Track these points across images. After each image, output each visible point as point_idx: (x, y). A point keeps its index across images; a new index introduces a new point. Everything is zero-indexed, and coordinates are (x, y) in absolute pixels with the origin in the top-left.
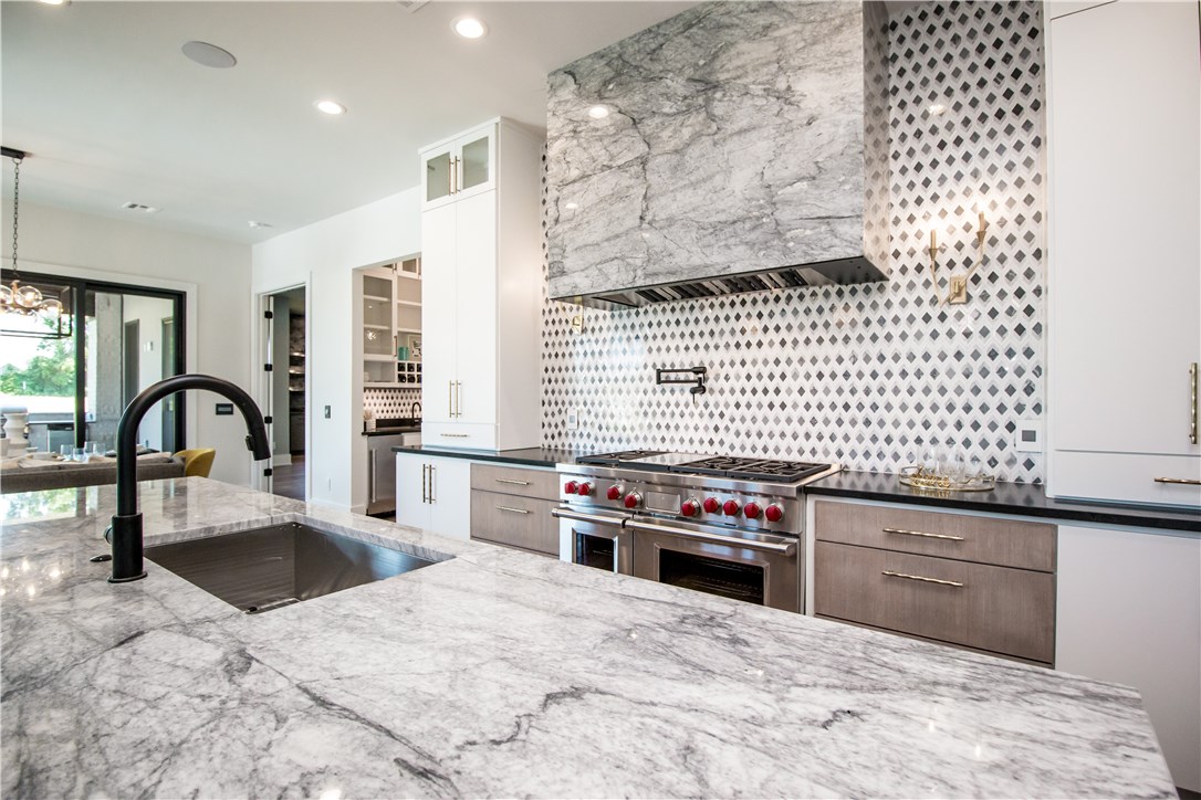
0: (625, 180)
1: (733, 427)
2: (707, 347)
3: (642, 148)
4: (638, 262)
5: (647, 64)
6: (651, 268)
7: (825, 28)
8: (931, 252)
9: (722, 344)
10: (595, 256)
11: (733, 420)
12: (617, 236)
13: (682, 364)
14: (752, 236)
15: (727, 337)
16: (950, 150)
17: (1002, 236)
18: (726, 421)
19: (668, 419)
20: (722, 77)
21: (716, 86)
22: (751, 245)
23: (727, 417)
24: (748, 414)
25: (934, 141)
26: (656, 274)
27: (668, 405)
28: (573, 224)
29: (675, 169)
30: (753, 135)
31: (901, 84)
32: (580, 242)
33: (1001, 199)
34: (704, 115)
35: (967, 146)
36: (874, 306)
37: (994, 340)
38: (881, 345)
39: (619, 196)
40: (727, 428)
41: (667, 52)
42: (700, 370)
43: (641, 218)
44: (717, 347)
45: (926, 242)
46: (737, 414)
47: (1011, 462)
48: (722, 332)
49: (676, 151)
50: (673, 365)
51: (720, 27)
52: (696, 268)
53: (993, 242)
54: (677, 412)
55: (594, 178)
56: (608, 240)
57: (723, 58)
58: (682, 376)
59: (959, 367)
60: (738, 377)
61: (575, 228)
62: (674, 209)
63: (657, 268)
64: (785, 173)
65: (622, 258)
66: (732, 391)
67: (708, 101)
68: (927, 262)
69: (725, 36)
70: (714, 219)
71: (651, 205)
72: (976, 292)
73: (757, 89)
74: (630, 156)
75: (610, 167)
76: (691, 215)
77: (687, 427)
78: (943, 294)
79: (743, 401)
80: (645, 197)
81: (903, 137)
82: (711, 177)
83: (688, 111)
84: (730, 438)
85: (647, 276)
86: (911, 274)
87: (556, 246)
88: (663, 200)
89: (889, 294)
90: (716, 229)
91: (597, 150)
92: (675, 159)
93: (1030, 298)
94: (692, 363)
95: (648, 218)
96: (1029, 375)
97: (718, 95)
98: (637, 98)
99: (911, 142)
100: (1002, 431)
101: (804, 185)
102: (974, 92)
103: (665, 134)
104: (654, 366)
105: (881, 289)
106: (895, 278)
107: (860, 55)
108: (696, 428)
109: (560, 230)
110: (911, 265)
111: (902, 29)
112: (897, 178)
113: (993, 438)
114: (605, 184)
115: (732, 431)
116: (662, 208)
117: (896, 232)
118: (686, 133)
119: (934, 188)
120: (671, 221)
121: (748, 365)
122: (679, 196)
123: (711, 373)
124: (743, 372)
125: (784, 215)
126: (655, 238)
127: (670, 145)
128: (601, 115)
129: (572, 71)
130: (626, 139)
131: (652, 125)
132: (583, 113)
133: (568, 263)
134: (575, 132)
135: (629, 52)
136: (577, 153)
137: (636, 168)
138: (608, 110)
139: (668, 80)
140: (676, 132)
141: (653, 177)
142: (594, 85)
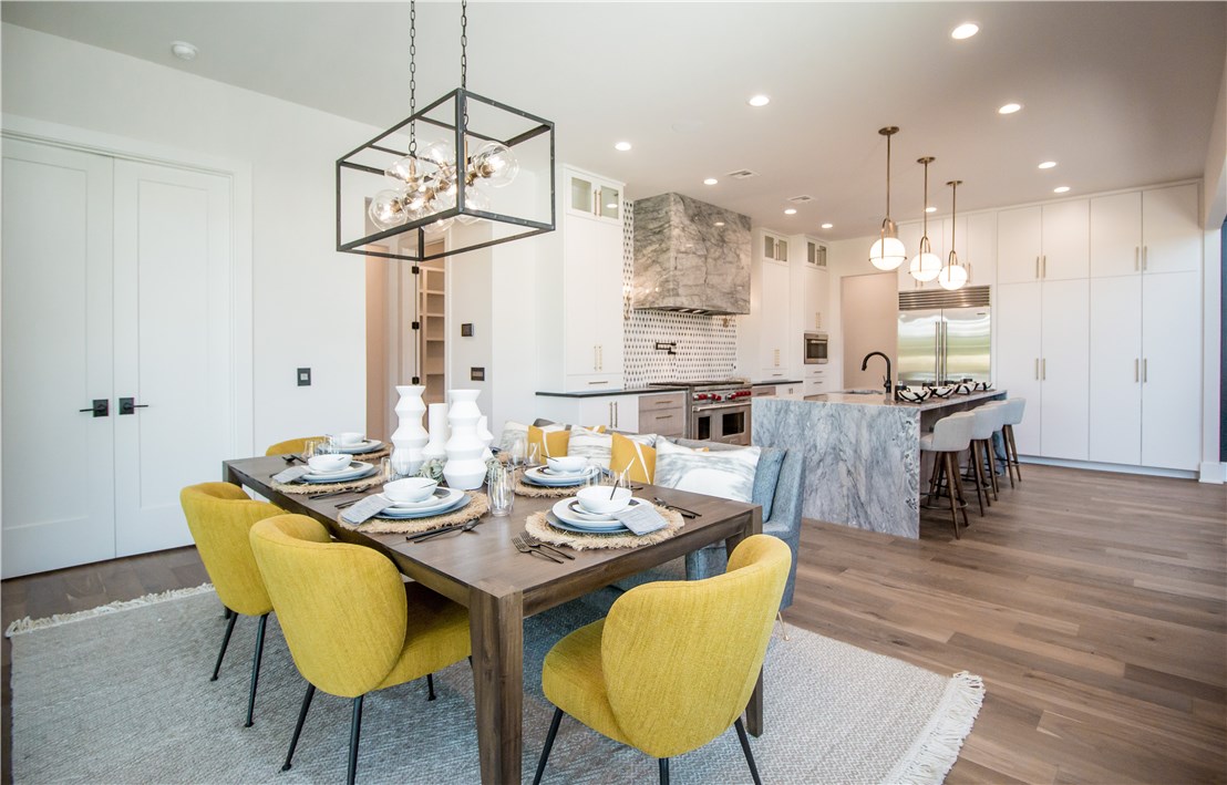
0: (700, 262)
1: (678, 369)
2: (677, 334)
3: (706, 252)
4: (704, 300)
5: (707, 218)
6: (707, 303)
7: (745, 241)
9: (683, 333)
10: (691, 291)
11: (678, 366)
12: (698, 285)
13: (670, 341)
14: (731, 300)
15: (684, 331)
18: (676, 367)
19: (657, 367)
22: (731, 303)
23: (676, 365)
24: (682, 364)
26: (709, 306)
27: (657, 360)
28: (683, 273)
30: (732, 265)
32: (685, 282)
34: (722, 250)
40: (676, 370)
41: (713, 217)
42: (675, 344)
43: (705, 281)
44: (681, 334)
46: (679, 364)
48: (675, 327)
49: (715, 259)
55: (690, 256)
56: (695, 285)
57: (727, 232)
58: (669, 346)
61: (683, 275)
62: (714, 281)
63: (709, 303)
64: (738, 282)
65: (699, 296)
66: (678, 354)
67: (723, 246)
70: (724, 290)
71: (708, 277)
74: (702, 253)
75: (696, 254)
76: (718, 286)
77: (664, 370)
80: (706, 272)
82: (723, 274)
83: (718, 245)
84: (677, 374)
85: (706, 306)
88: (711, 277)
91: (691, 242)
92: (715, 262)
94: (673, 341)
95: (707, 282)
97: (725, 245)
103: (712, 250)
104: (656, 341)
108: (667, 370)
109: (677, 273)
114: (695, 261)
120: (713, 286)
121: (683, 342)
122: (716, 277)
125: (738, 296)
126: (709, 291)
127: (713, 256)
128: (693, 228)
129: (683, 199)
130: (701, 246)
131: (708, 244)
132: (687, 222)
133: (681, 291)
134: (684, 229)
135: (702, 208)
136: (685, 239)
137: (703, 259)
138: (695, 228)
139: (713, 229)
140: (715, 252)
141: (708, 267)
142: (691, 212)
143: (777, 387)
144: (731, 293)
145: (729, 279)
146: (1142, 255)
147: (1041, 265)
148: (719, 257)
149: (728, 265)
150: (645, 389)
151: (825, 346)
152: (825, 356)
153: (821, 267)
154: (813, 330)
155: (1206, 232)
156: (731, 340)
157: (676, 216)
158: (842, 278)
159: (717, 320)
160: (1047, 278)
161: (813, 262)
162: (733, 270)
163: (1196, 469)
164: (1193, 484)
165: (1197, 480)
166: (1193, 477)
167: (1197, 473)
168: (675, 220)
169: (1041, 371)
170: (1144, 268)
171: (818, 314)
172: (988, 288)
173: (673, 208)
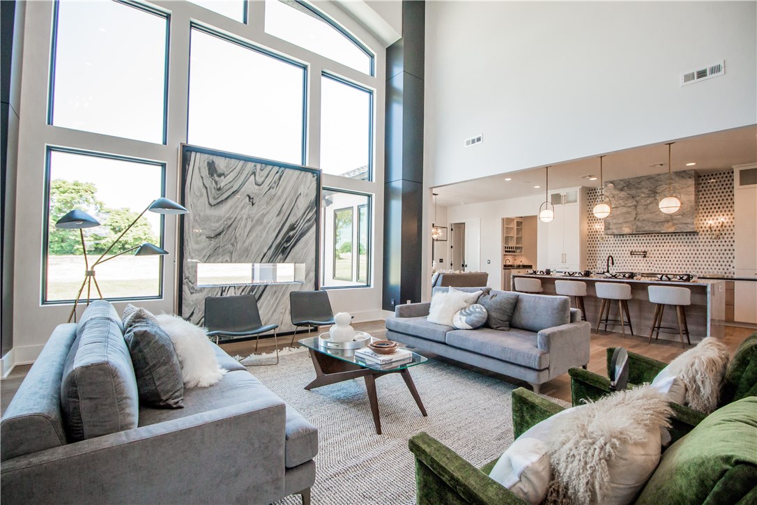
3: (635, 203)
4: (634, 228)
5: (637, 185)
6: (638, 230)
7: (685, 186)
8: (710, 228)
12: (628, 222)
16: (715, 206)
17: (727, 225)
20: (659, 191)
21: (657, 193)
22: (666, 227)
23: (653, 263)
25: (711, 203)
28: (613, 218)
29: (645, 209)
31: (703, 190)
32: (615, 222)
33: (727, 218)
34: (653, 199)
35: (719, 205)
36: (696, 238)
37: (726, 247)
38: (698, 247)
39: (628, 213)
41: (643, 183)
45: (709, 225)
47: (730, 273)
50: (635, 251)
51: (658, 181)
52: (651, 231)
53: (725, 226)
54: (637, 262)
55: (620, 208)
56: (624, 222)
57: (659, 187)
58: (639, 253)
59: (717, 253)
62: (645, 217)
63: (640, 230)
65: (629, 227)
66: (654, 257)
67: (655, 196)
68: (709, 230)
69: (660, 183)
70: (656, 220)
71: (638, 216)
72: (721, 237)
74: (632, 205)
75: (625, 206)
77: (640, 266)
78: (714, 237)
79: (657, 259)
81: (703, 202)
83: (649, 197)
85: (637, 232)
86: (705, 232)
87: (606, 223)
88: (641, 215)
89: (700, 236)
91: (621, 202)
92: (645, 207)
93: (732, 235)
96: (732, 258)
97: (658, 195)
98: (634, 192)
99: (705, 203)
100: (728, 267)
101: (680, 216)
102: (721, 194)
103: (642, 201)
104: (632, 250)
105: (698, 235)
106: (701, 233)
107: (694, 192)
108: (643, 266)
109: (608, 219)
110: (705, 230)
111: (703, 177)
112: (701, 211)
113: (725, 268)
114: (625, 210)
115: (654, 267)
116: (640, 217)
117: (701, 223)
118: (648, 202)
119: (711, 214)
120: (644, 220)
122: (647, 215)
123: (648, 253)
127: (644, 204)
128: (622, 194)
129: (613, 182)
130: (630, 201)
132: (617, 192)
133: (611, 227)
134: (613, 197)
135: (631, 181)
136: (614, 202)
137: (633, 207)
138: (625, 193)
139: (643, 189)
140: (646, 201)
141: (638, 210)
142: (620, 187)
148: (651, 203)
157: (607, 192)
168: (606, 194)
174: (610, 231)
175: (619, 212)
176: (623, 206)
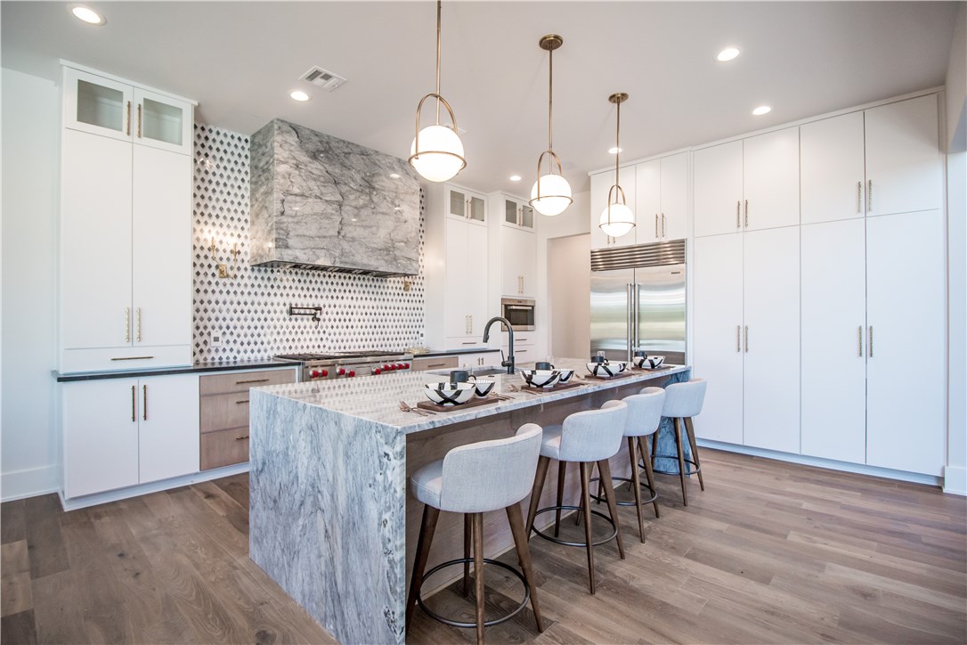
0: (330, 209)
1: (330, 338)
2: (316, 297)
3: (339, 198)
4: (337, 255)
5: (342, 157)
6: (343, 259)
9: (324, 296)
10: (311, 244)
11: (330, 334)
12: (325, 237)
13: (308, 305)
14: (386, 258)
15: (327, 293)
18: (327, 335)
19: (293, 336)
20: (376, 186)
21: (374, 188)
22: (386, 261)
23: (327, 333)
24: (337, 331)
26: (346, 263)
27: (294, 327)
28: (295, 220)
29: (355, 216)
30: (387, 217)
32: (300, 232)
34: (368, 198)
37: (414, 304)
39: (326, 216)
40: (327, 339)
41: (353, 158)
42: (319, 309)
43: (339, 232)
44: (322, 297)
46: (332, 331)
48: (324, 290)
49: (356, 208)
50: (296, 305)
52: (364, 265)
54: (299, 331)
55: (310, 200)
56: (319, 237)
58: (308, 311)
59: (406, 312)
60: (332, 313)
61: (297, 223)
62: (355, 234)
63: (346, 260)
64: (397, 237)
65: (328, 250)
66: (330, 320)
67: (370, 194)
70: (372, 245)
71: (344, 228)
72: (410, 287)
73: (389, 200)
74: (333, 198)
75: (321, 199)
76: (363, 240)
77: (305, 340)
78: (403, 286)
79: (335, 325)
80: (341, 222)
82: (371, 227)
83: (362, 192)
84: (328, 344)
85: (341, 262)
87: (282, 229)
88: (350, 228)
90: (374, 250)
91: (312, 184)
92: (356, 211)
94: (313, 305)
95: (342, 234)
97: (375, 193)
100: (416, 334)
101: (403, 244)
103: (352, 197)
104: (291, 304)
108: (311, 340)
109: (285, 220)
114: (319, 207)
115: (330, 340)
116: (349, 231)
118: (361, 202)
120: (353, 240)
121: (337, 307)
122: (358, 229)
124: (335, 311)
125: (397, 253)
126: (346, 245)
127: (354, 204)
128: (316, 167)
129: (295, 129)
130: (331, 188)
131: (344, 189)
132: (304, 158)
133: (291, 242)
134: (297, 166)
135: (333, 144)
136: (299, 179)
137: (335, 206)
138: (320, 167)
139: (353, 172)
140: (356, 199)
141: (345, 215)
142: (311, 147)
143: (460, 357)
144: (387, 250)
145: (383, 233)
146: (865, 189)
147: (743, 211)
148: (364, 206)
149: (379, 216)
150: (271, 362)
151: (532, 311)
152: (533, 324)
153: (525, 228)
154: (514, 294)
155: (949, 157)
156: (418, 305)
157: (283, 150)
158: (552, 240)
159: (392, 283)
160: (749, 228)
161: (514, 221)
162: (390, 223)
163: (939, 474)
164: (933, 492)
165: (940, 488)
166: (934, 483)
167: (941, 479)
168: (280, 153)
169: (743, 342)
170: (868, 209)
171: (521, 278)
172: (683, 241)
173: (278, 138)
174: (289, 252)
175: (308, 210)
176: (316, 197)
